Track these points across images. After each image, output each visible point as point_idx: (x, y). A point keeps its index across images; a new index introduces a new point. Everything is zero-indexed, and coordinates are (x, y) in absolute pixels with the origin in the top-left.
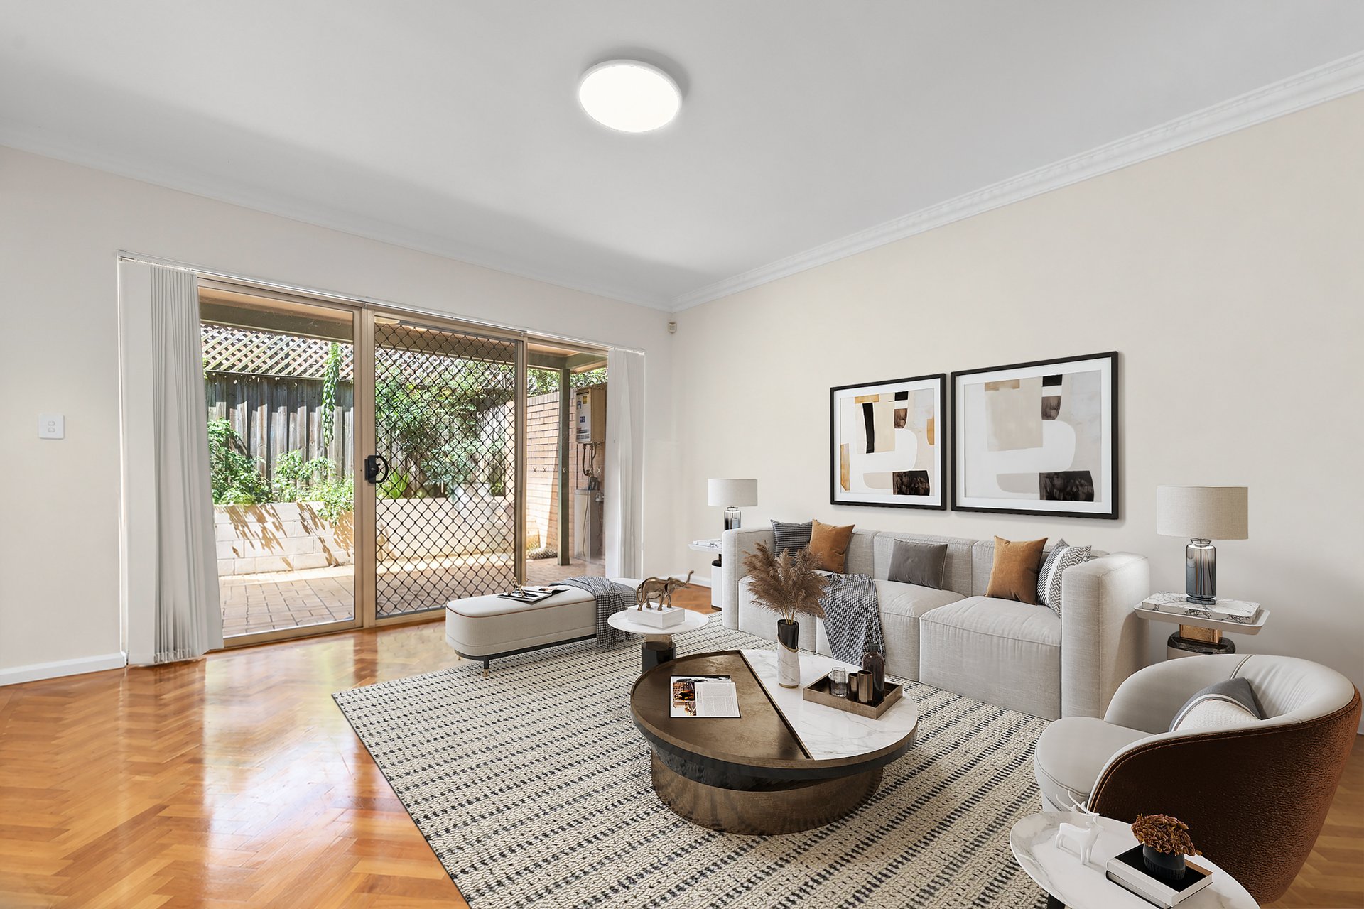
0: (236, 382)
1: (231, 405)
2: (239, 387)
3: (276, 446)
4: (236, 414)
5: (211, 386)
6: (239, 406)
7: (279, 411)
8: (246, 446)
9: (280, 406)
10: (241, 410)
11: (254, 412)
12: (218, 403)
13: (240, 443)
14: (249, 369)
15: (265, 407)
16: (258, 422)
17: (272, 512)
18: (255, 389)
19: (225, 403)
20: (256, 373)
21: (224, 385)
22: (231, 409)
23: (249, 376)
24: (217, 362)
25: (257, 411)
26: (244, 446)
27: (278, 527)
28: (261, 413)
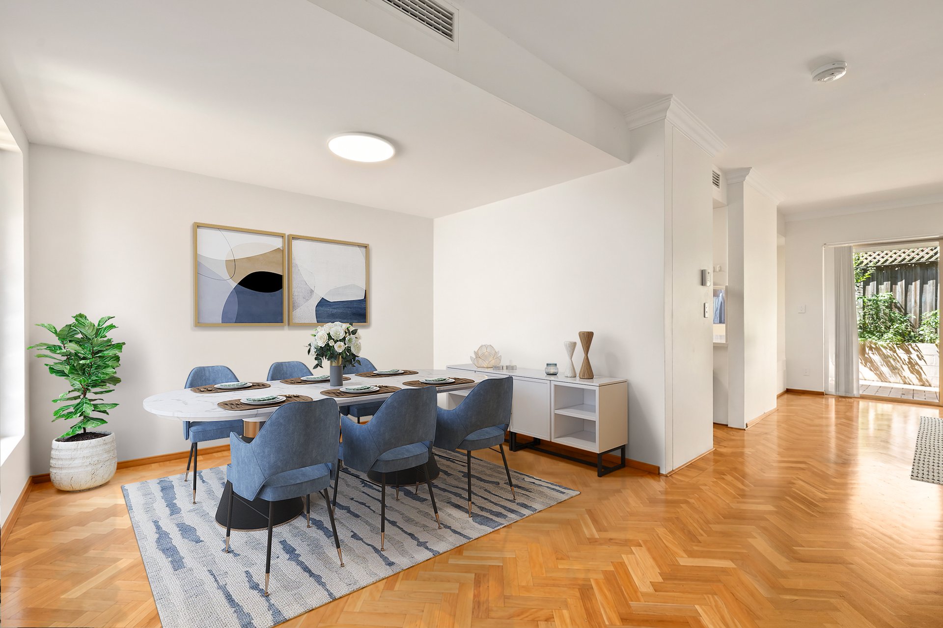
0: (897, 269)
1: (894, 283)
2: (899, 271)
3: (926, 307)
4: (897, 289)
5: (881, 274)
6: (899, 283)
7: (929, 284)
8: (904, 308)
9: (930, 280)
10: (900, 286)
11: (910, 286)
12: (885, 283)
13: (899, 306)
14: (906, 260)
15: (918, 282)
16: (913, 292)
17: (916, 348)
18: (911, 271)
19: (890, 282)
20: (911, 262)
21: (889, 272)
22: (893, 286)
23: (906, 265)
24: (885, 259)
25: (912, 285)
26: (902, 308)
27: (921, 358)
28: (915, 286)
